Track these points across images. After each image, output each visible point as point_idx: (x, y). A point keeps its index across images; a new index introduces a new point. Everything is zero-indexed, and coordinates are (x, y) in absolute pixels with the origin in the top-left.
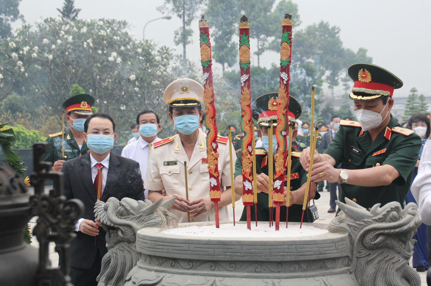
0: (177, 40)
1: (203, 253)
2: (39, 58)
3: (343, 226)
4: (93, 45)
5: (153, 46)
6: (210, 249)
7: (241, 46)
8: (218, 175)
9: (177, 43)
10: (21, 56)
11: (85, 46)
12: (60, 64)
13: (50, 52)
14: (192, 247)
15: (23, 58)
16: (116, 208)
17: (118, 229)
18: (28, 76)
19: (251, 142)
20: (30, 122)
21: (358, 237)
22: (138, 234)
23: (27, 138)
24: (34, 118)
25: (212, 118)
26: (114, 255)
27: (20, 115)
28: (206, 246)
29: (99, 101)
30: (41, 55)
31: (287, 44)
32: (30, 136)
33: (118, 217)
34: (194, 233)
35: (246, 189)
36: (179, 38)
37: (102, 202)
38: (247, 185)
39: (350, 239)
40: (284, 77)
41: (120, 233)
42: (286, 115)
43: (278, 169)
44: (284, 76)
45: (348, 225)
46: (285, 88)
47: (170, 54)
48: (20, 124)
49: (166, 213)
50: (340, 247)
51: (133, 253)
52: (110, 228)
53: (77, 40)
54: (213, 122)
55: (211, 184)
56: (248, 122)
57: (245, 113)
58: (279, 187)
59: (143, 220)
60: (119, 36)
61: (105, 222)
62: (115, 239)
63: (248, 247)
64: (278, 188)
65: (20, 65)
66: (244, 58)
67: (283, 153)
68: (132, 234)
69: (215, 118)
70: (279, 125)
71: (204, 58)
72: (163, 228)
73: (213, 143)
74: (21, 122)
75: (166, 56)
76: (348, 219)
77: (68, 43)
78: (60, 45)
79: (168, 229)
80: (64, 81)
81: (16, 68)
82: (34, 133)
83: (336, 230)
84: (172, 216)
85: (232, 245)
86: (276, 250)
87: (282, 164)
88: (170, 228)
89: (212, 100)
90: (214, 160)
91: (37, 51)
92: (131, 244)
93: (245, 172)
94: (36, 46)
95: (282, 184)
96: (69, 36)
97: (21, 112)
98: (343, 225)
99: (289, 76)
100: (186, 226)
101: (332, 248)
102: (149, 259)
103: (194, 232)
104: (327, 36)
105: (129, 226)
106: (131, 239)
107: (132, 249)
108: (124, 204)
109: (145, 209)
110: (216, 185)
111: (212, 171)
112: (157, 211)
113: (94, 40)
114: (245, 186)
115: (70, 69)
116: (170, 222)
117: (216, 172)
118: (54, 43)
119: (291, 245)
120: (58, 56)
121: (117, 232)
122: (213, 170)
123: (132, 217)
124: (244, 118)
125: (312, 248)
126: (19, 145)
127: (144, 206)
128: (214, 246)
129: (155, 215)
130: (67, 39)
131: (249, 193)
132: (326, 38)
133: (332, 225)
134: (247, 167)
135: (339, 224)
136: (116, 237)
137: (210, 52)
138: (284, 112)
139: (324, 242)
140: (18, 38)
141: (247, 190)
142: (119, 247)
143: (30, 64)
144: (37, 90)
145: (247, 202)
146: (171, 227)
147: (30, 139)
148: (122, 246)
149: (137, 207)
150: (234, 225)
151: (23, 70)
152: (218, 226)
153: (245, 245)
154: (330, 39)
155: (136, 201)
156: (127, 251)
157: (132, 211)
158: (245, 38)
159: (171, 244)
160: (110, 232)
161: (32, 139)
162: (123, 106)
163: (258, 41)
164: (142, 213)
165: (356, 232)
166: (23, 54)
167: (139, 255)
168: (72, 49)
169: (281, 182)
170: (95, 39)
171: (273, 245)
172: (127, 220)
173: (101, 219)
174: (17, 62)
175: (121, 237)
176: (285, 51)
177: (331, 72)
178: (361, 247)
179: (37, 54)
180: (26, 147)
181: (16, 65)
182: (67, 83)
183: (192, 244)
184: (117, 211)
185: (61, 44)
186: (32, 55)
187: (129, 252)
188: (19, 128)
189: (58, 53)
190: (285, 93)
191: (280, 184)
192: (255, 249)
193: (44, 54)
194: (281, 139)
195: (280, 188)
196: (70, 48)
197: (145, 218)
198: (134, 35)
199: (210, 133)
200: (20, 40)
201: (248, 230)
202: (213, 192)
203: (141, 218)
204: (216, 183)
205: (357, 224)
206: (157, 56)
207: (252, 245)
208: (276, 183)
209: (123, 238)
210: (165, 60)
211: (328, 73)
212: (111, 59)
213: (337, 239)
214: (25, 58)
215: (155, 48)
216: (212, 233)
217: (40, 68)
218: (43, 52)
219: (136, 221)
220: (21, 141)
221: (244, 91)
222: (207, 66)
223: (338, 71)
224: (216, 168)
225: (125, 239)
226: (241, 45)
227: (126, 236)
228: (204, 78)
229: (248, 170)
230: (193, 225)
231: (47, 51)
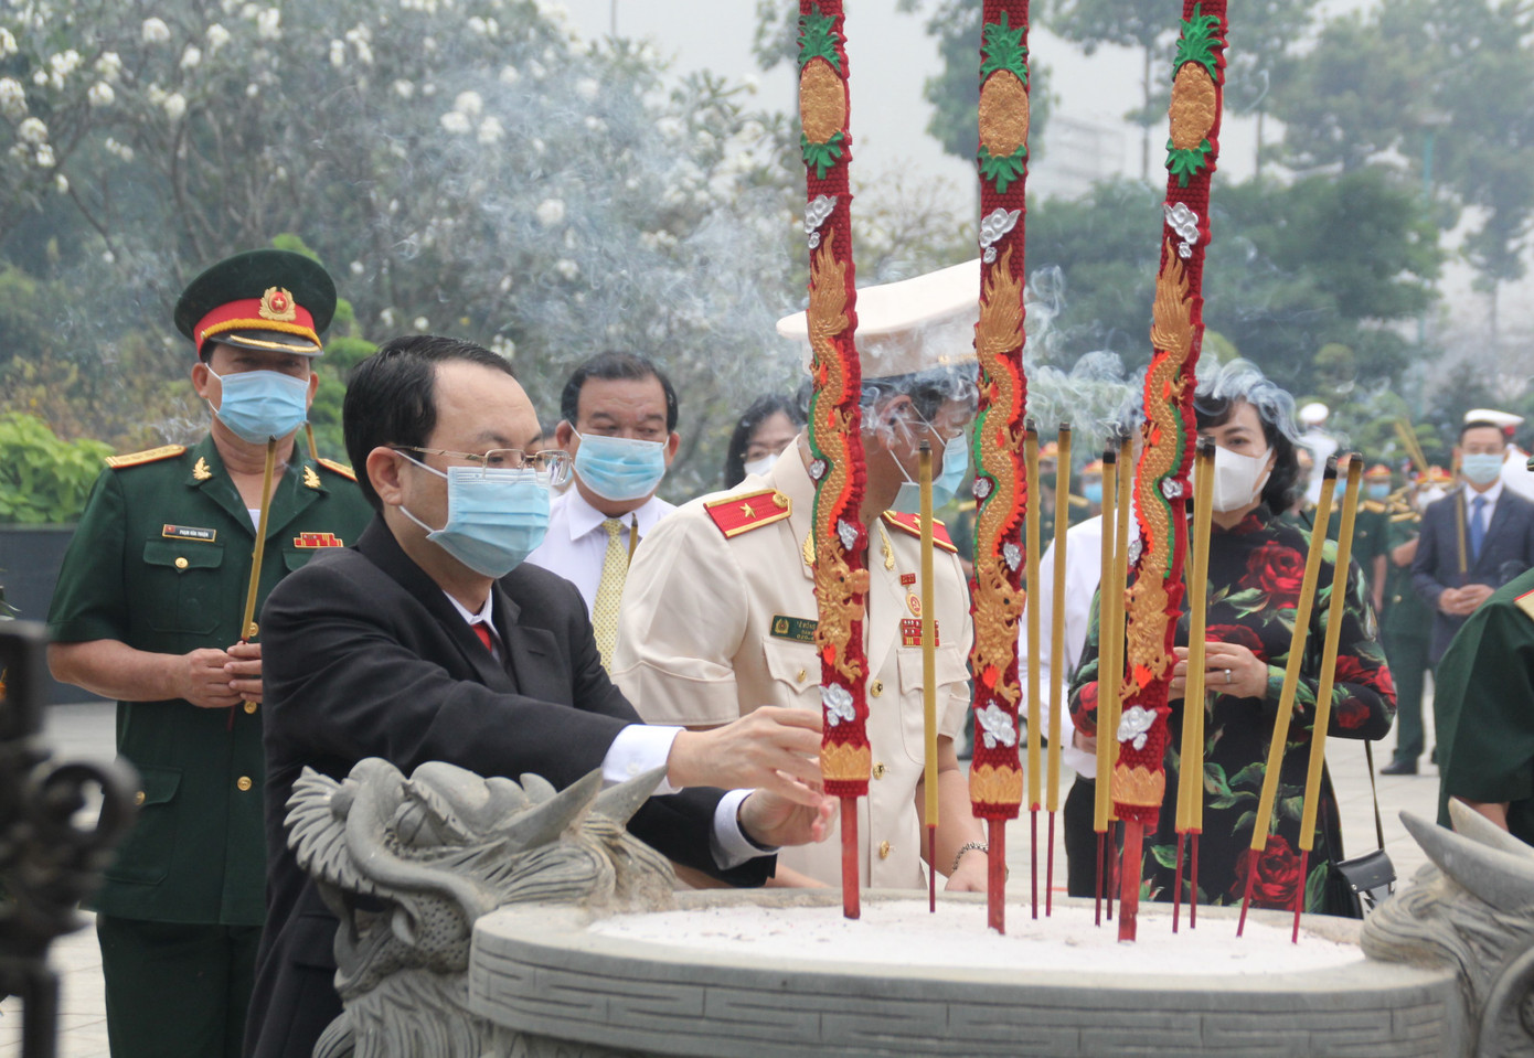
0: (767, 43)
1: (769, 1032)
2: (121, 105)
3: (1432, 935)
4: (375, 54)
5: (651, 68)
6: (800, 1017)
7: (988, 78)
8: (859, 672)
9: (769, 61)
10: (43, 95)
11: (337, 58)
12: (220, 138)
13: (175, 80)
14: (718, 1002)
15: (47, 107)
16: (386, 808)
17: (392, 907)
18: (71, 191)
19: (1019, 524)
20: (76, 402)
21: (1502, 988)
22: (479, 932)
23: (53, 477)
24: (93, 387)
25: (844, 407)
26: (371, 1027)
27: (30, 370)
28: (785, 1000)
29: (394, 317)
30: (132, 93)
31: (1200, 71)
32: (70, 465)
33: (396, 853)
34: (739, 937)
35: (990, 743)
36: (779, 34)
37: (323, 777)
38: (995, 723)
39: (1465, 996)
40: (1180, 226)
41: (399, 927)
42: (1184, 403)
43: (1138, 654)
44: (1180, 221)
45: (1458, 929)
46: (1186, 280)
47: (727, 108)
48: (28, 409)
49: (614, 842)
50: (1413, 1032)
51: (456, 1020)
52: (354, 900)
53: (300, 30)
54: (844, 426)
55: (829, 714)
56: (1006, 430)
57: (996, 390)
58: (1143, 738)
59: (510, 871)
60: (496, 16)
61: (333, 873)
62: (377, 951)
63: (975, 1013)
64: (1138, 745)
65: (35, 137)
66: (1000, 130)
67: (1166, 583)
68: (454, 933)
69: (858, 410)
70: (1153, 450)
71: (816, 128)
72: (598, 911)
73: (841, 522)
74: (34, 402)
75: (709, 119)
76: (1460, 901)
77: (257, 44)
78: (220, 50)
79: (621, 917)
80: (237, 217)
81: (14, 152)
82: (91, 456)
83: (1398, 952)
84: (644, 855)
85: (905, 1000)
86: (1108, 1032)
87: (1158, 632)
88: (633, 913)
89: (844, 321)
90: (846, 601)
91: (112, 75)
92: (450, 978)
93: (985, 662)
94: (110, 51)
95: (1155, 724)
96: (265, 10)
97: (35, 354)
98: (1434, 928)
99: (1203, 224)
100: (706, 906)
101: (1375, 1036)
102: (525, 1050)
103: (736, 934)
104: (1475, 42)
105: (444, 896)
106: (452, 956)
107: (453, 1005)
108: (425, 791)
109: (517, 818)
110: (850, 718)
111: (834, 652)
112: (573, 831)
113: (377, 29)
114: (985, 726)
115: (264, 163)
116: (631, 882)
117: (854, 657)
118: (198, 40)
119: (1178, 1011)
120: (210, 102)
121: (387, 923)
122: (841, 650)
123: (459, 852)
124: (990, 413)
125: (1278, 1030)
126: (16, 506)
127: (516, 804)
128: (819, 1002)
129: (565, 850)
130: (254, 22)
131: (1001, 763)
132: (1469, 53)
133: (1380, 927)
134: (995, 640)
135: (1410, 919)
136: (383, 944)
137: (842, 99)
138: (1176, 390)
139: (1337, 1004)
140: (29, 11)
141: (994, 745)
142: (395, 990)
143: (79, 135)
144: (109, 257)
145: (993, 801)
146: (635, 906)
147: (68, 482)
148: (409, 989)
149: (483, 811)
150: (932, 909)
151: (45, 158)
152: (852, 912)
153: (964, 1003)
154: (1489, 58)
155: (479, 780)
156: (431, 1013)
157: (459, 827)
158: (1005, 37)
159: (624, 983)
160: (357, 920)
161: (80, 483)
162: (503, 345)
163: (1148, 62)
164: (505, 839)
165: (1494, 964)
166: (49, 87)
167: (485, 1031)
168: (279, 73)
169: (1152, 714)
170: (384, 28)
171: (1096, 1009)
172: (436, 867)
173: (317, 856)
174: (21, 120)
175: (404, 945)
176: (1191, 105)
177: (1490, 213)
178: (1514, 1037)
179: (113, 86)
180: (49, 520)
181: (15, 138)
182: (249, 226)
183: (719, 991)
184: (390, 824)
185: (227, 47)
186: (92, 93)
187: (440, 1015)
188: (20, 431)
189: (210, 88)
190: (1184, 300)
191: (1147, 726)
192: (1009, 1023)
193: (146, 88)
194: (1160, 515)
195: (1148, 742)
196: (266, 65)
197: (516, 862)
198: (562, 17)
199: (832, 476)
200: (40, 22)
201: (994, 932)
202: (836, 751)
203: (500, 861)
204: (852, 711)
205: (1500, 926)
206: (668, 114)
207: (997, 1004)
208: (1129, 720)
209: (415, 949)
210: (703, 135)
211: (1473, 219)
212: (454, 122)
213: (1403, 992)
214: (58, 107)
215: (662, 77)
216: (822, 940)
217: (127, 153)
218: (141, 82)
219: (475, 873)
220: (27, 488)
221: (993, 288)
222: (829, 163)
223: (1522, 209)
224: (852, 640)
225: (421, 953)
226: (987, 70)
227: (425, 940)
228: (812, 220)
229: (998, 656)
230: (741, 901)
231: (162, 78)
